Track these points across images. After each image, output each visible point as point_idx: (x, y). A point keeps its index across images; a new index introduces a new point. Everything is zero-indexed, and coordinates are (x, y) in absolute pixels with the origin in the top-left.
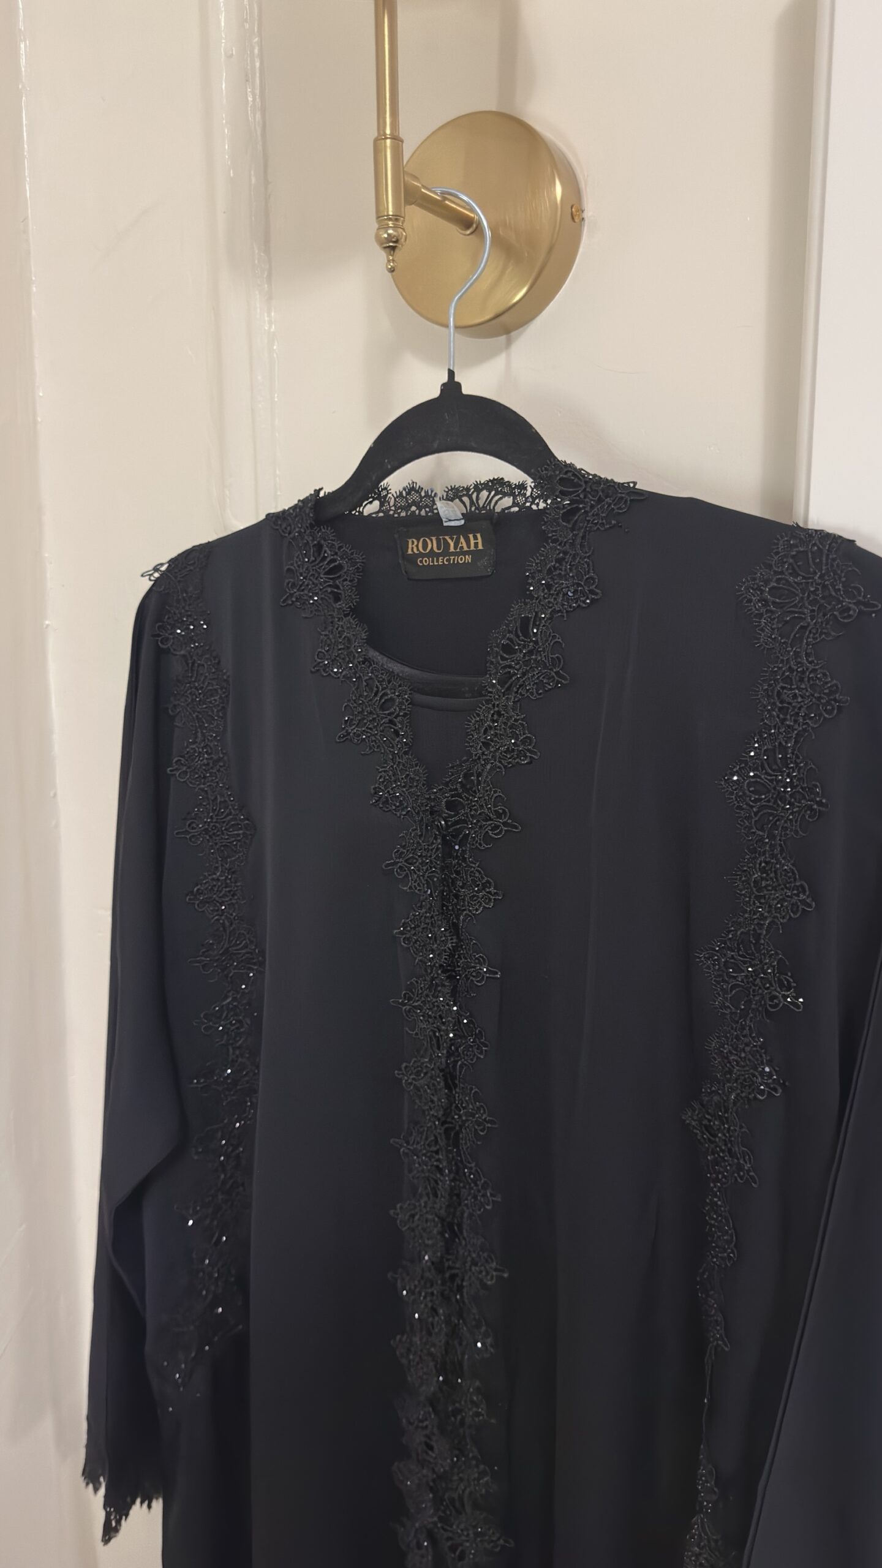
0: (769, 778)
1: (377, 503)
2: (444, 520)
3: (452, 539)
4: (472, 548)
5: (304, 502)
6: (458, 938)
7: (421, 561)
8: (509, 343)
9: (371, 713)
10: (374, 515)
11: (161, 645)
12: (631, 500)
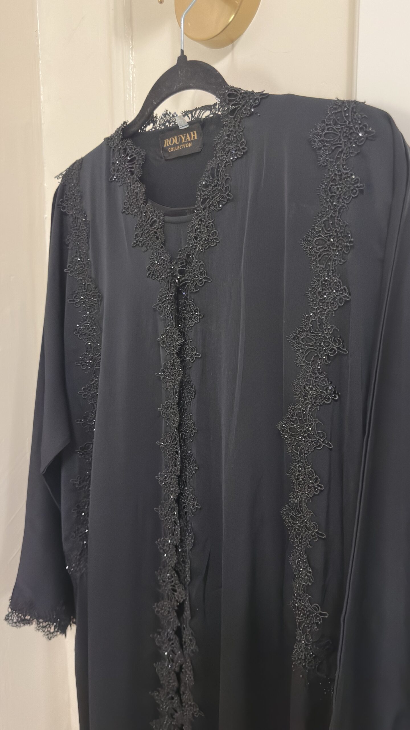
0: (326, 235)
1: (152, 125)
2: (180, 127)
3: (183, 136)
4: (192, 139)
5: (119, 129)
6: (184, 339)
7: (170, 150)
9: (146, 229)
10: (150, 131)
11: (62, 210)
12: (261, 99)
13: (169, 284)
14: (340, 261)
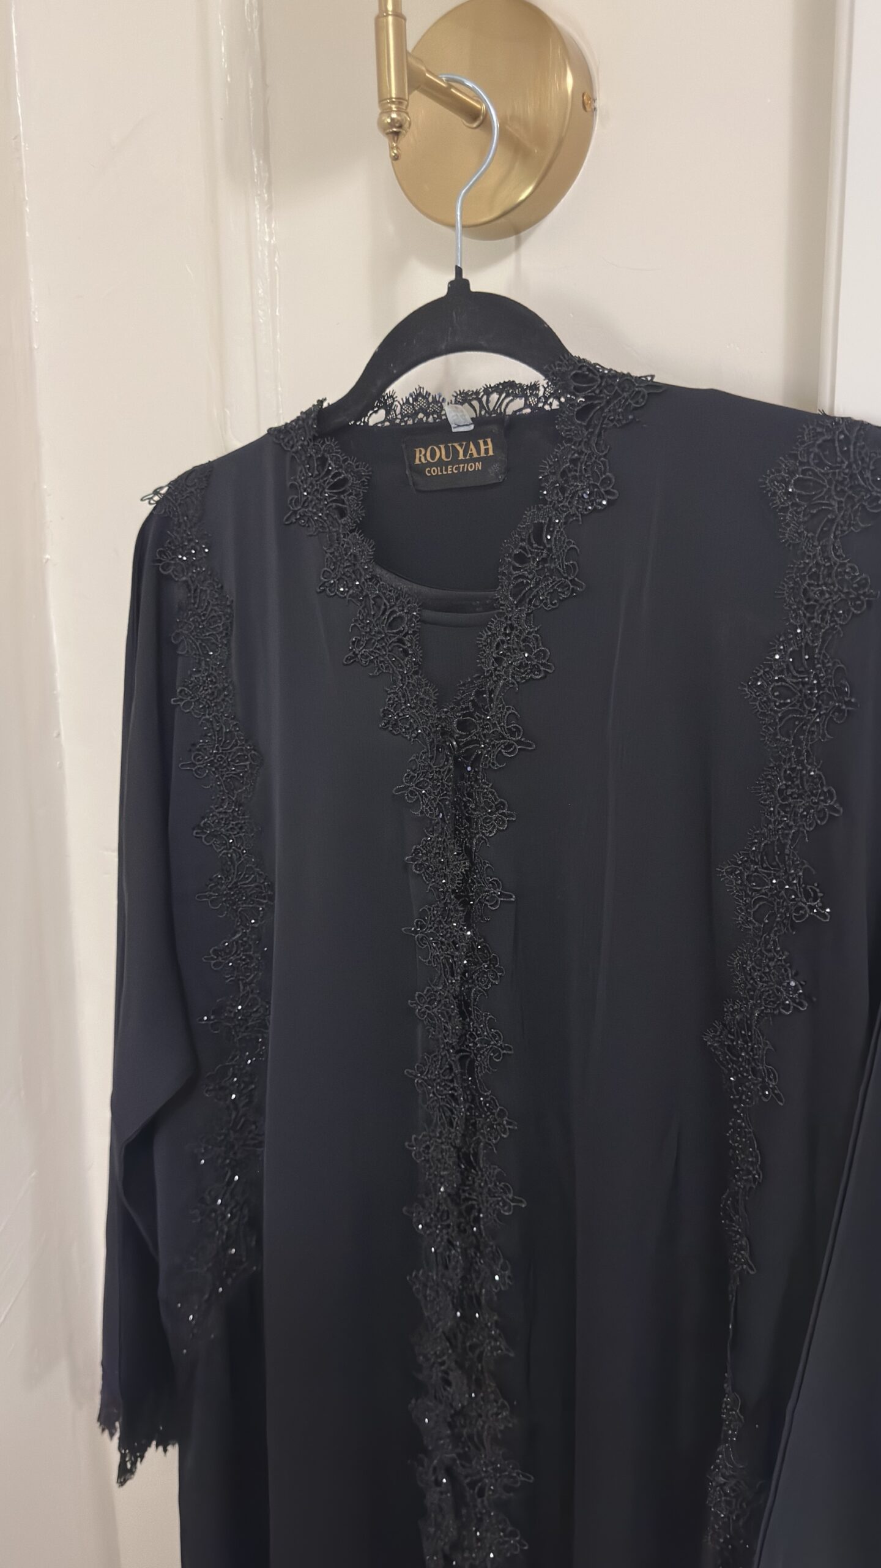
0: (795, 681)
1: (382, 412)
2: (453, 426)
3: (461, 446)
4: (483, 454)
5: (307, 413)
6: (471, 862)
7: (429, 472)
8: (518, 245)
9: (379, 632)
10: (380, 425)
11: (162, 572)
12: (649, 394)
13: (435, 749)
14: (823, 735)
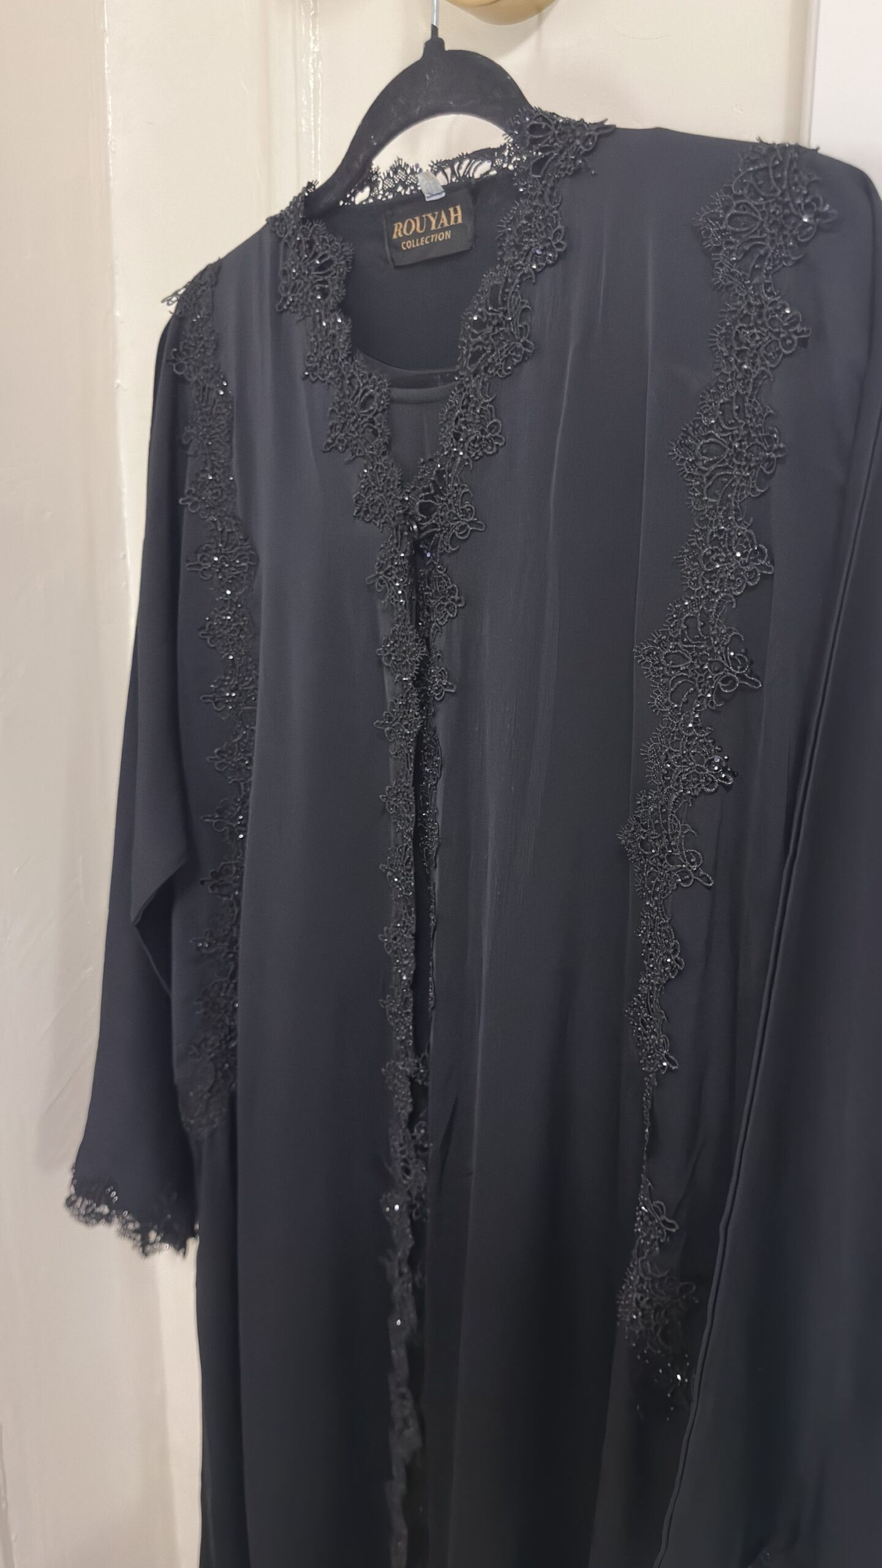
0: (725, 435)
1: (367, 190)
2: (426, 195)
3: (434, 216)
4: (452, 223)
6: (429, 649)
7: (405, 245)
8: (539, 24)
9: (353, 414)
10: (364, 203)
11: (177, 373)
12: (600, 137)
13: (399, 533)
14: (753, 490)
